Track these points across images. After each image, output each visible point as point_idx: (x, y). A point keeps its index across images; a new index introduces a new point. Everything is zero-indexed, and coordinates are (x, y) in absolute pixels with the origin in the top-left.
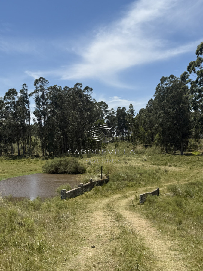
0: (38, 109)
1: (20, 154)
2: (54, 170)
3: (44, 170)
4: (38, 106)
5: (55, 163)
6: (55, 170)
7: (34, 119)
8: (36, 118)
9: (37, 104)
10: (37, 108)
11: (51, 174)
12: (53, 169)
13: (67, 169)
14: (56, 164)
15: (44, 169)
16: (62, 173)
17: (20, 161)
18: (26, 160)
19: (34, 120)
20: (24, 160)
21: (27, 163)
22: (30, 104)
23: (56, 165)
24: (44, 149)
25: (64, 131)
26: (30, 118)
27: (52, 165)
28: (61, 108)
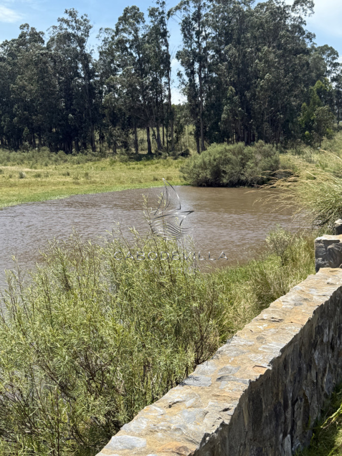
0: (187, 48)
1: (153, 151)
2: (209, 177)
3: (185, 178)
4: (187, 43)
5: (212, 158)
6: (212, 174)
7: (180, 72)
8: (183, 70)
9: (185, 36)
10: (186, 46)
11: (204, 186)
12: (207, 174)
13: (247, 174)
14: (215, 160)
15: (186, 175)
16: (232, 184)
17: (148, 165)
18: (161, 161)
19: (179, 75)
20: (156, 161)
21: (160, 167)
22: (169, 37)
23: (215, 163)
24: (200, 139)
25: (245, 96)
26: (169, 69)
27: (204, 163)
28: (238, 42)
